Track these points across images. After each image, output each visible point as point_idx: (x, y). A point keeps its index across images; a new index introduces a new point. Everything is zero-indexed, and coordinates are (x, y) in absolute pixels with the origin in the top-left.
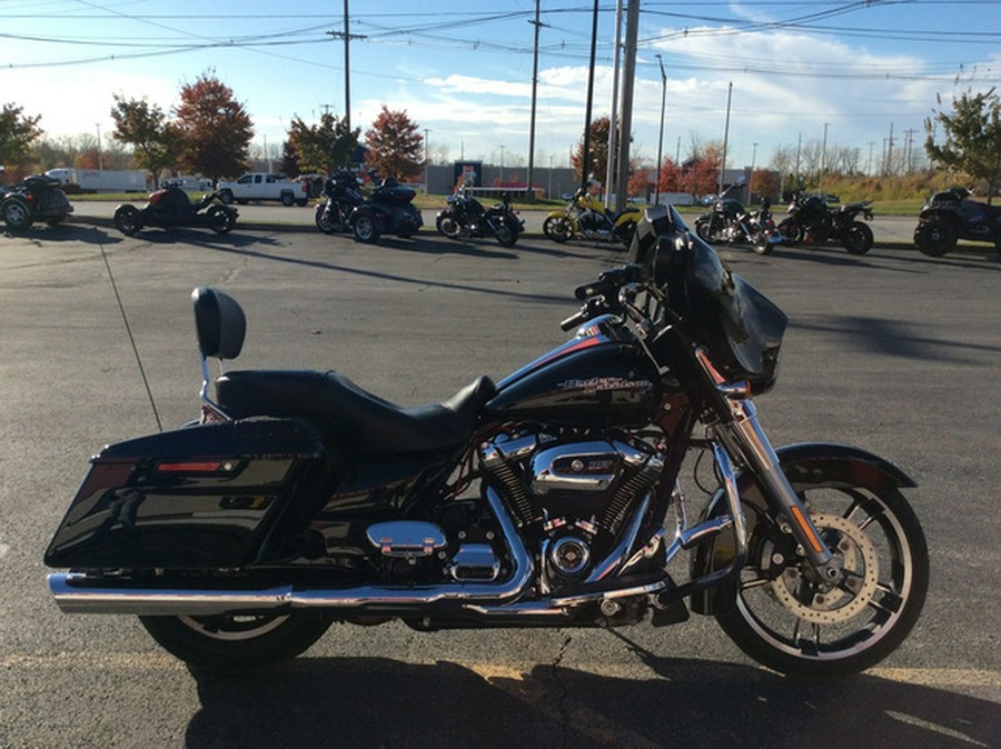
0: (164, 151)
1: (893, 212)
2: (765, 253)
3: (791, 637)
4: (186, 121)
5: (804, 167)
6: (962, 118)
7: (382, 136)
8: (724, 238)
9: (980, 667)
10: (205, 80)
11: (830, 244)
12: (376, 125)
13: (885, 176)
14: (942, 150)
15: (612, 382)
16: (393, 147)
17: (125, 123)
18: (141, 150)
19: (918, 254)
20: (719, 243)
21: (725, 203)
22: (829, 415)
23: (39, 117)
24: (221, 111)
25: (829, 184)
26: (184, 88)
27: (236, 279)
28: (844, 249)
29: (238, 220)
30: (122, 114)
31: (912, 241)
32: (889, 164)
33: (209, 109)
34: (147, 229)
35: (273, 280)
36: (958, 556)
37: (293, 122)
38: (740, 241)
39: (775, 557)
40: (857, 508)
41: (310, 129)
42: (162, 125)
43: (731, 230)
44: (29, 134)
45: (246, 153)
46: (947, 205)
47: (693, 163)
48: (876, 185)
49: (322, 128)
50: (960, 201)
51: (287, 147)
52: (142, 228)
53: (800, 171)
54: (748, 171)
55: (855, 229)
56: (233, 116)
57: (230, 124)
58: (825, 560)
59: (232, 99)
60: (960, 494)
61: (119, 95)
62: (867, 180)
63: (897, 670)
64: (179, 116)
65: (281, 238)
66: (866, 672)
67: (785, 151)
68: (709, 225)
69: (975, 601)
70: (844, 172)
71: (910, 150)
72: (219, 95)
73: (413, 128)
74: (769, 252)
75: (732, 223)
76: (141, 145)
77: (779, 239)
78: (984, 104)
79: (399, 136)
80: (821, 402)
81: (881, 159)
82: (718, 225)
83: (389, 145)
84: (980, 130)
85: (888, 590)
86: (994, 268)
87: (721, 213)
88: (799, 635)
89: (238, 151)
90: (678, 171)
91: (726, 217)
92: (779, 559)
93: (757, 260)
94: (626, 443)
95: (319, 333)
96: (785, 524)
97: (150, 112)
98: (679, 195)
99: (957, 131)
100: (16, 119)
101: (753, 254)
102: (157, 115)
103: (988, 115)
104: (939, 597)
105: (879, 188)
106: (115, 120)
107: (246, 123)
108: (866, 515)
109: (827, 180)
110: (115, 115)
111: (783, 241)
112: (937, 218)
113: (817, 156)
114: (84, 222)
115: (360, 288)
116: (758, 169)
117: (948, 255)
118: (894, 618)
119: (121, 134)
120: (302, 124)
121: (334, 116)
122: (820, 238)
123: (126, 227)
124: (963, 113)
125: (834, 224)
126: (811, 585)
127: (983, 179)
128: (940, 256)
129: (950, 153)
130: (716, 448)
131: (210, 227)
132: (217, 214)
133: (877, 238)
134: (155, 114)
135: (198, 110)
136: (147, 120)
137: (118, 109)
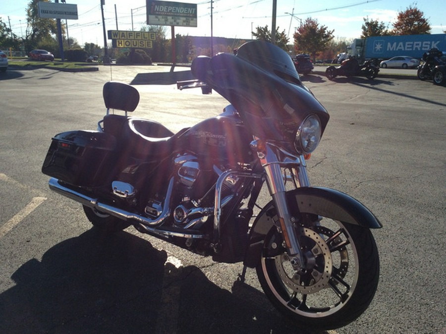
4: (398, 29)
10: (411, 9)
17: (367, 31)
23: (334, 31)
24: (416, 23)
26: (399, 13)
29: (379, 73)
30: (367, 27)
33: (410, 23)
34: (338, 77)
42: (383, 31)
44: (328, 38)
52: (336, 76)
56: (422, 25)
57: (419, 29)
59: (422, 17)
61: (366, 18)
64: (395, 27)
65: (396, 82)
72: (416, 16)
97: (379, 26)
100: (324, 32)
102: (382, 27)
106: (363, 30)
107: (428, 28)
110: (363, 28)
114: (316, 74)
123: (330, 76)
131: (366, 76)
132: (370, 70)
135: (404, 23)
136: (377, 29)
137: (365, 25)
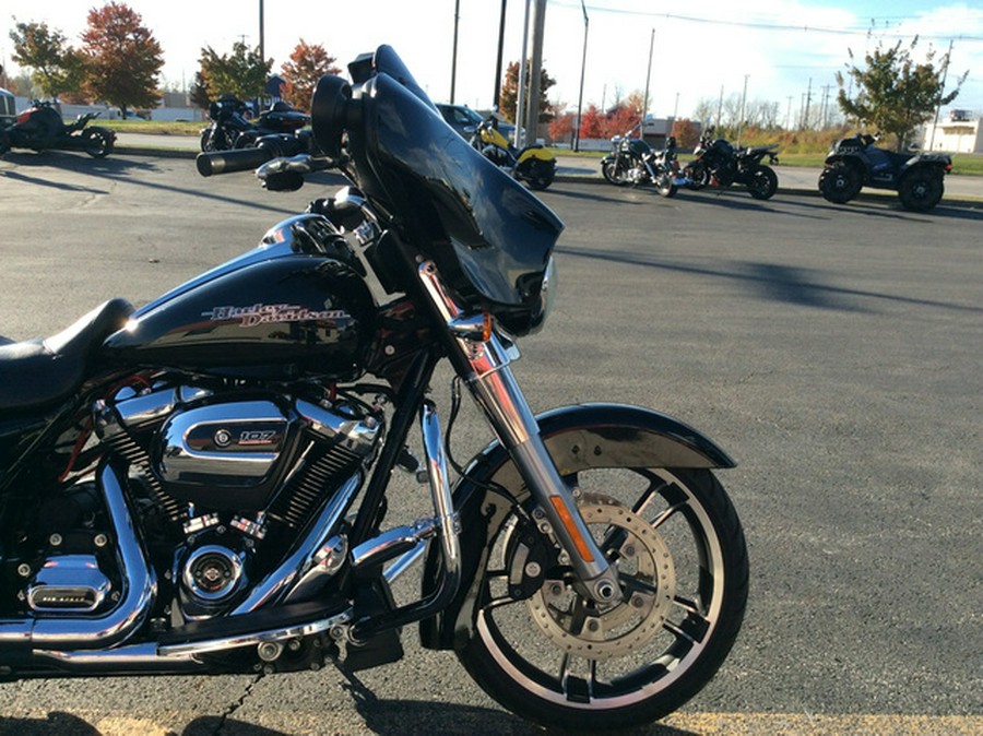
0: (65, 76)
1: (806, 163)
2: (669, 196)
3: (557, 675)
4: (93, 46)
5: (725, 120)
6: (873, 73)
7: (299, 69)
8: (630, 179)
9: (815, 709)
10: (113, 4)
11: (736, 189)
12: (292, 57)
13: (802, 129)
14: (854, 103)
15: (283, 312)
16: (311, 80)
17: (24, 45)
18: (41, 74)
19: (822, 201)
20: (625, 184)
21: (631, 143)
22: (698, 363)
24: (130, 36)
25: (749, 137)
26: (91, 11)
27: (96, 203)
28: (749, 194)
29: (116, 143)
30: (21, 35)
31: (817, 188)
32: (806, 119)
33: (117, 34)
34: (15, 150)
35: (136, 205)
36: (812, 539)
37: (203, 50)
38: (644, 182)
39: (528, 567)
40: (653, 495)
41: (220, 57)
42: (63, 48)
43: (636, 171)
45: (156, 82)
46: (852, 151)
47: (617, 111)
48: (793, 139)
49: (233, 57)
50: (866, 147)
51: (200, 76)
52: (10, 149)
53: (721, 123)
54: (671, 121)
55: (760, 173)
56: (143, 43)
57: (139, 50)
58: (599, 572)
59: (141, 25)
60: (828, 458)
62: (784, 134)
63: (704, 715)
64: (84, 41)
65: (161, 163)
66: (661, 721)
67: (708, 102)
68: (615, 165)
69: (824, 604)
70: (764, 126)
71: (827, 105)
72: (127, 20)
73: (331, 60)
74: (671, 195)
75: (638, 163)
76: (41, 69)
77: (683, 181)
78: (895, 59)
79: (317, 68)
80: (692, 348)
81: (799, 114)
82: (624, 165)
83: (306, 78)
84: (892, 84)
85: (691, 609)
86: (896, 216)
87: (626, 153)
88: (566, 674)
89: (148, 79)
90: (601, 118)
91: (631, 158)
92: (534, 570)
93: (663, 203)
94: (316, 403)
95: (156, 262)
96: (544, 521)
97: (51, 34)
98: (602, 141)
99: (868, 84)
101: (657, 197)
102: (58, 38)
103: (899, 70)
104: (780, 598)
105: (795, 141)
106: (13, 42)
107: (157, 50)
108: (667, 504)
109: (746, 132)
110: (14, 36)
111: (687, 183)
112: (842, 164)
113: (738, 109)
115: (231, 217)
116: (680, 119)
117: (851, 202)
118: (697, 649)
119: (20, 56)
120: (212, 51)
121: (246, 45)
122: (724, 182)
124: (875, 67)
125: (740, 167)
126: (585, 603)
127: (893, 134)
128: (843, 203)
129: (862, 106)
130: (426, 413)
131: (85, 151)
132: (93, 136)
133: (781, 185)
134: (56, 37)
135: (105, 34)
136: (48, 42)
137: (16, 30)
